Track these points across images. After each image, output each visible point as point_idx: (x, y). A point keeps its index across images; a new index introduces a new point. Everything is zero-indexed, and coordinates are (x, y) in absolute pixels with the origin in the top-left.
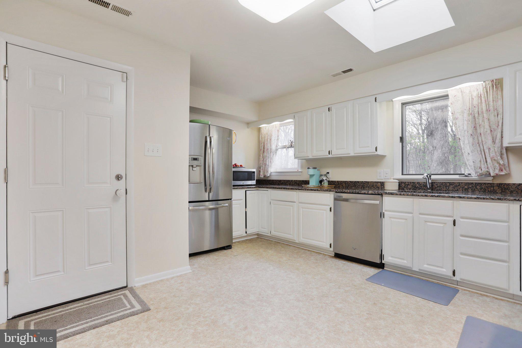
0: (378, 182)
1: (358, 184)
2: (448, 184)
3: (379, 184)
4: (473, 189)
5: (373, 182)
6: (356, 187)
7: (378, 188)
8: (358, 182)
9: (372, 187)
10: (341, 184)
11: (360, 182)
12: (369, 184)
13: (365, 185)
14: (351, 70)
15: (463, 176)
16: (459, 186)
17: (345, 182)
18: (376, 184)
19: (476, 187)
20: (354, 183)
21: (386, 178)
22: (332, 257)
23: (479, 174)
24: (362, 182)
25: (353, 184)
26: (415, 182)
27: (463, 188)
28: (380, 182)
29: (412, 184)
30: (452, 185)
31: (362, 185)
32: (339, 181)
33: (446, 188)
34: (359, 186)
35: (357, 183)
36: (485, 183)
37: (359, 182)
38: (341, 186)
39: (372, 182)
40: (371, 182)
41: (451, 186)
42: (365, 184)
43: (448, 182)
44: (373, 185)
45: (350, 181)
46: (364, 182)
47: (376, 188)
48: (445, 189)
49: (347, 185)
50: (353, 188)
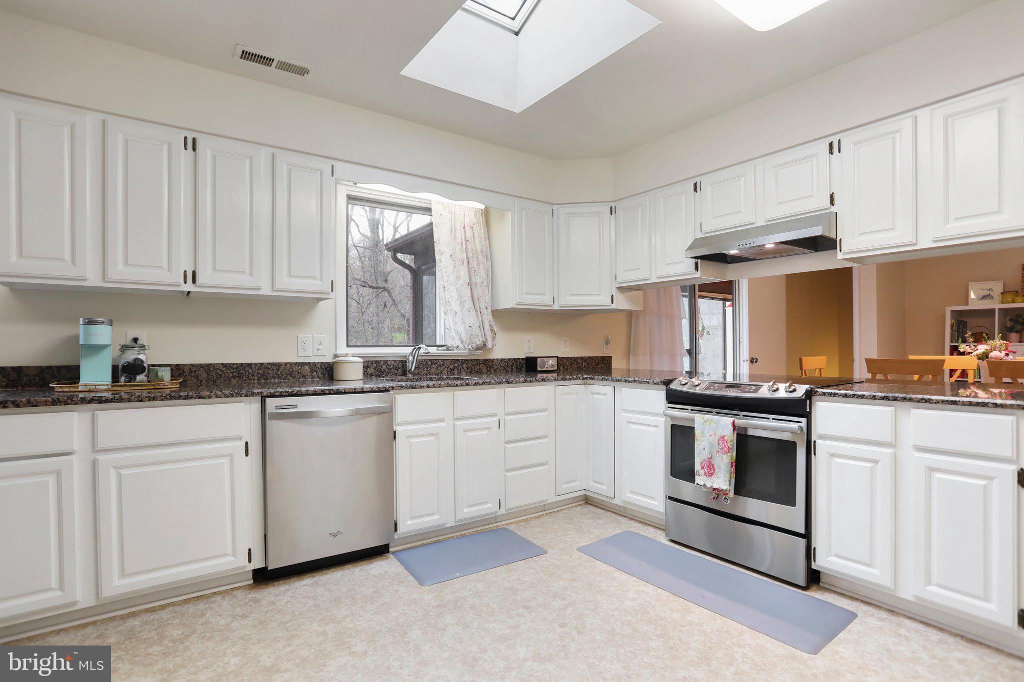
0: (304, 364)
1: (250, 371)
2: (430, 363)
3: (307, 367)
4: (459, 369)
5: (290, 364)
6: (244, 379)
7: (304, 377)
8: (250, 365)
9: (289, 376)
10: (191, 372)
11: (256, 364)
12: (281, 369)
13: (268, 373)
14: (303, 71)
15: (445, 348)
16: (443, 364)
17: (208, 368)
18: (300, 367)
19: (462, 365)
20: (237, 368)
21: (320, 353)
22: (250, 587)
23: (474, 345)
24: (262, 364)
25: (232, 373)
26: (380, 361)
27: (448, 368)
28: (309, 363)
29: (375, 365)
30: (435, 364)
31: (261, 372)
32: (184, 365)
33: (427, 370)
34: (253, 375)
35: (247, 368)
36: (471, 360)
37: (253, 366)
38: (192, 380)
39: (288, 363)
40: (286, 364)
41: (434, 366)
42: (269, 369)
43: (430, 360)
44: (292, 372)
45: (225, 362)
46: (267, 366)
47: (300, 377)
48: (426, 372)
49: (213, 374)
50: (234, 381)
